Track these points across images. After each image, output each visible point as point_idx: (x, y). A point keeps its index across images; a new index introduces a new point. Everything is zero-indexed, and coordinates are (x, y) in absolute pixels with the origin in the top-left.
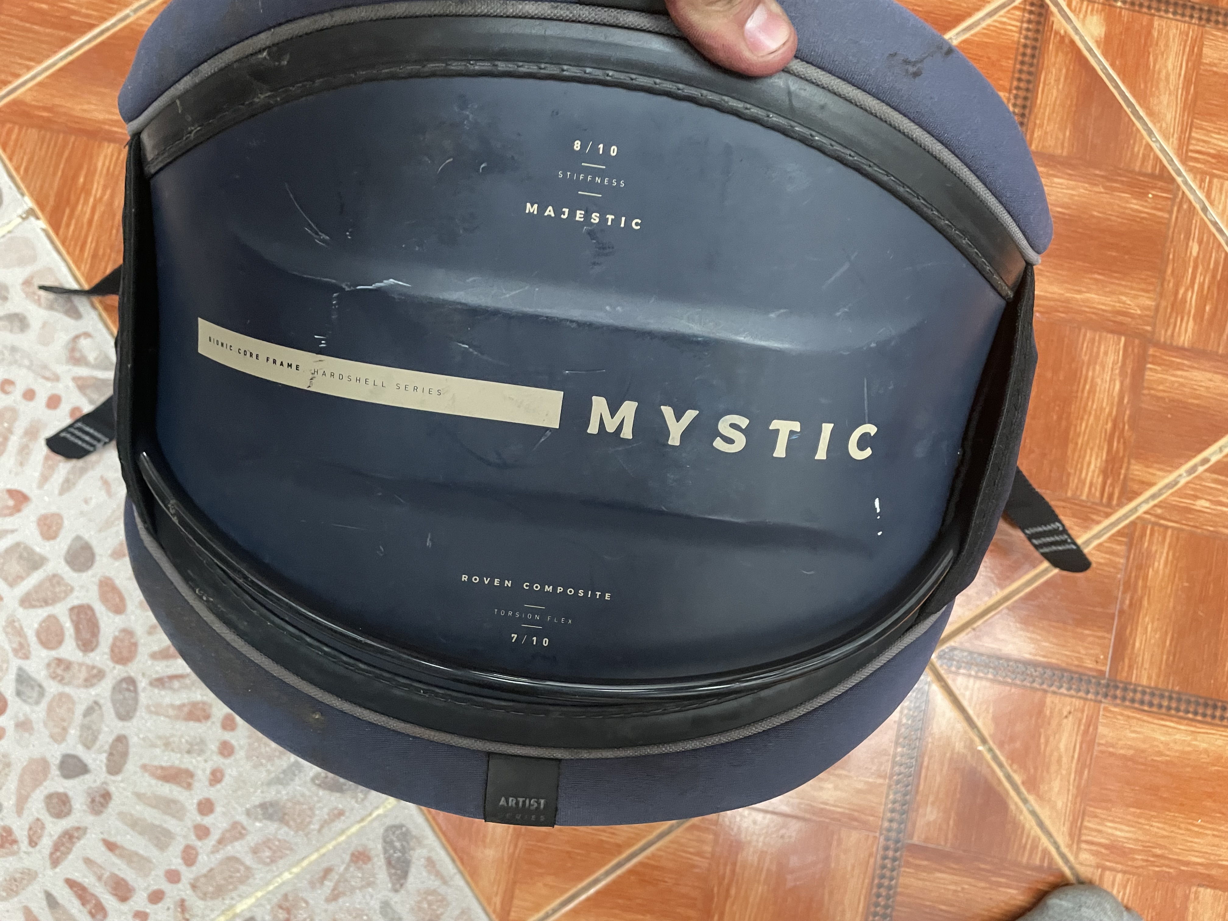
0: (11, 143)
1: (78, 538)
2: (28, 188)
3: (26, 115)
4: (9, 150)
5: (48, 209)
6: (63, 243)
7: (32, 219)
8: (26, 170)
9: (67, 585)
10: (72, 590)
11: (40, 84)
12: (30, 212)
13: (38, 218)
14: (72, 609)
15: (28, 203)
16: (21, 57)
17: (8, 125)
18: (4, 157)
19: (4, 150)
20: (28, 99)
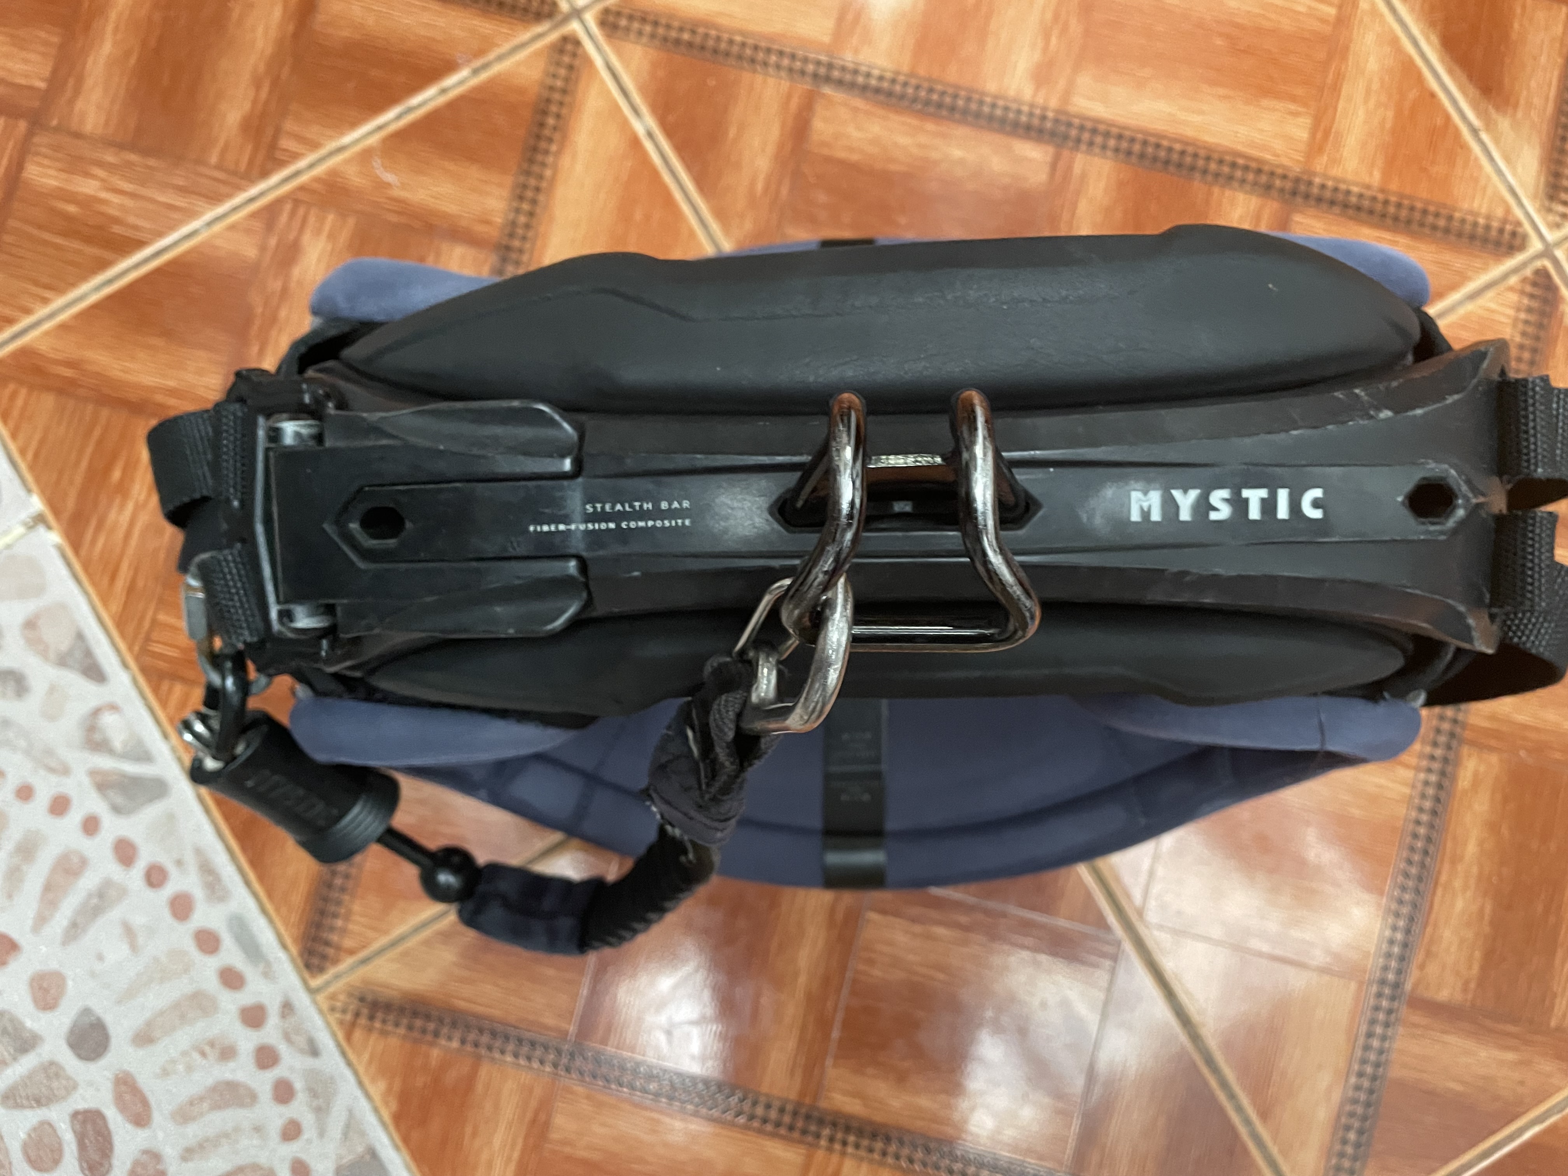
0: (15, 413)
1: (87, 1011)
2: (38, 480)
3: (38, 371)
4: (11, 424)
5: (66, 515)
6: (86, 567)
7: (41, 529)
8: (36, 455)
9: (68, 1078)
10: (75, 1087)
11: (63, 327)
12: (39, 519)
13: (49, 528)
14: (75, 1115)
15: (36, 504)
16: (36, 283)
17: (12, 386)
18: (5, 434)
19: (5, 422)
20: (43, 347)
